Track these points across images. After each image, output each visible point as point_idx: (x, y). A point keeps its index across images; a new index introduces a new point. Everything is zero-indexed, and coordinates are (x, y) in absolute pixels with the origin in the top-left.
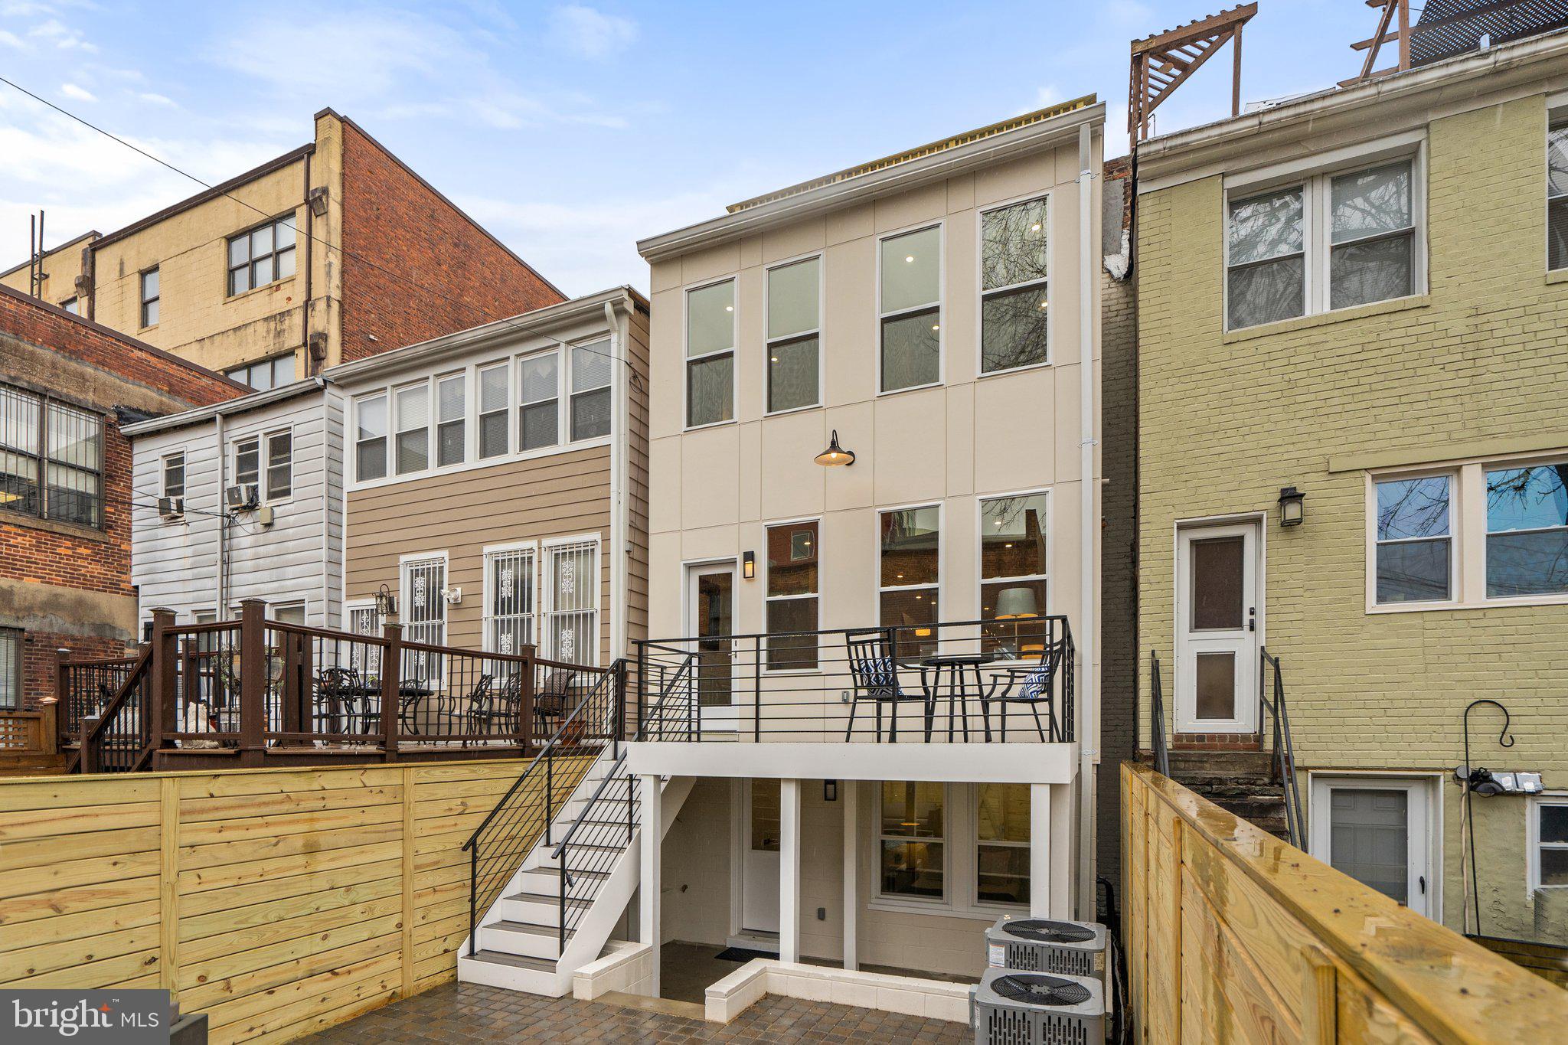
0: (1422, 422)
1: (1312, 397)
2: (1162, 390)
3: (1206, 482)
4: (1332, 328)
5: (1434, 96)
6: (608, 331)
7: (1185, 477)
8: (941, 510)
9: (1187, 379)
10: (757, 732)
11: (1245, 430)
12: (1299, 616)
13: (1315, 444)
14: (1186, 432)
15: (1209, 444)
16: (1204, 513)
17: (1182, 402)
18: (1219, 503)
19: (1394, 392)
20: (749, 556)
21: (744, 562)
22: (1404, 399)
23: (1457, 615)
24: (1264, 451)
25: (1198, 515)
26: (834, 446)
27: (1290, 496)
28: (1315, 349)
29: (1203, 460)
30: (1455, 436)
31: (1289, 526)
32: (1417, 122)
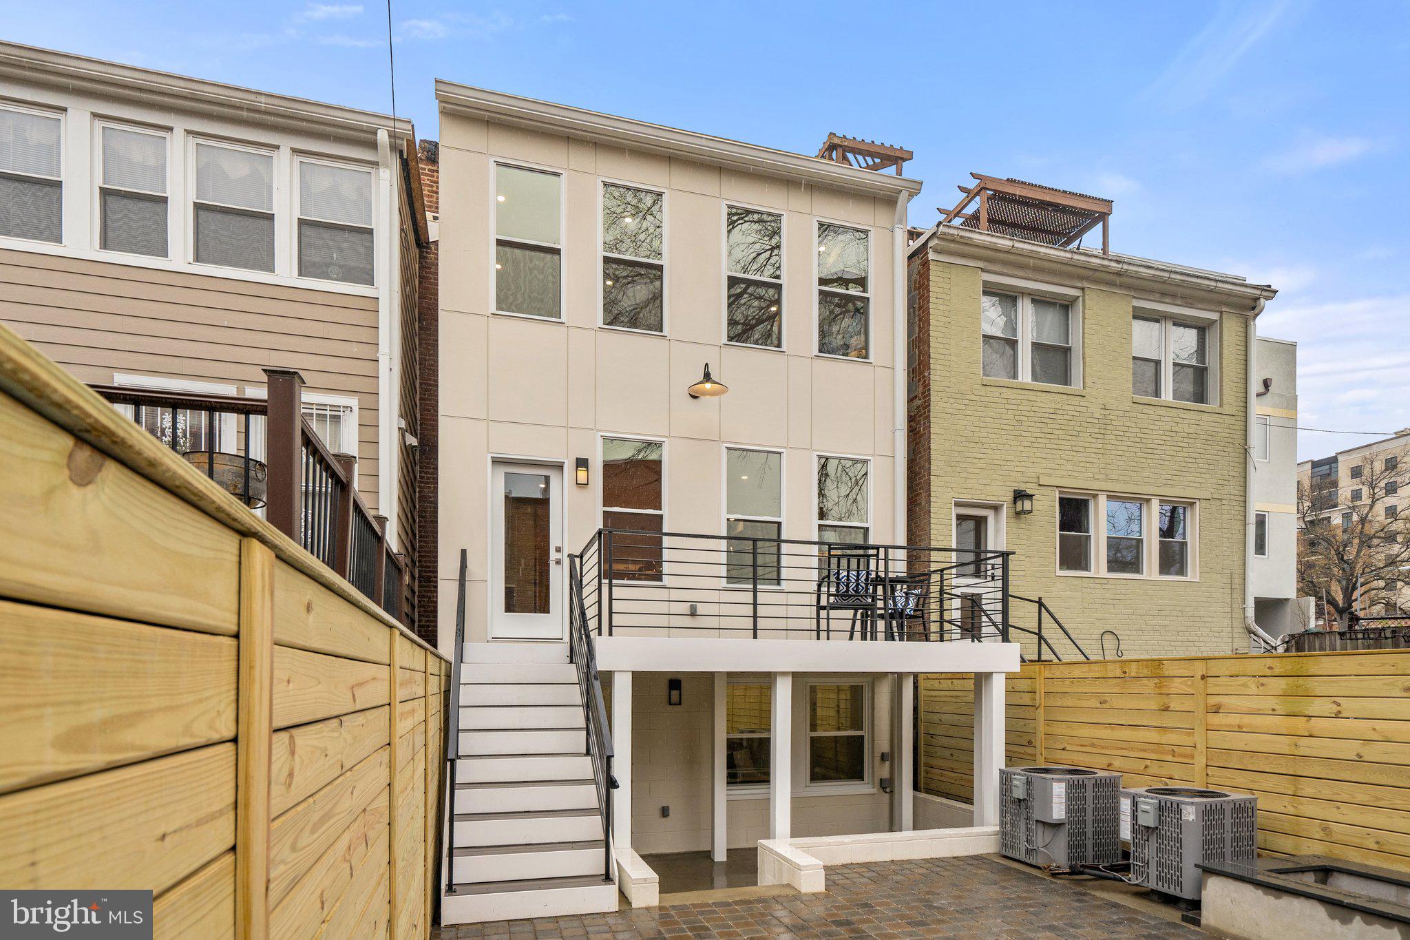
0: (1082, 464)
1: (1030, 434)
2: (945, 405)
3: (972, 476)
4: (1039, 393)
5: (1090, 273)
6: (377, 164)
7: (959, 469)
8: (784, 457)
9: (960, 402)
10: (755, 630)
11: (994, 446)
12: (1023, 573)
13: (1030, 465)
14: (959, 438)
15: (973, 450)
16: (970, 497)
17: (957, 417)
18: (979, 492)
19: (1069, 443)
20: (582, 463)
21: (577, 468)
22: (1074, 449)
23: (1097, 581)
24: (1004, 463)
25: (967, 497)
26: (707, 377)
27: (1020, 496)
28: (1031, 404)
29: (970, 460)
30: (1096, 476)
31: (1018, 514)
32: (1079, 285)
